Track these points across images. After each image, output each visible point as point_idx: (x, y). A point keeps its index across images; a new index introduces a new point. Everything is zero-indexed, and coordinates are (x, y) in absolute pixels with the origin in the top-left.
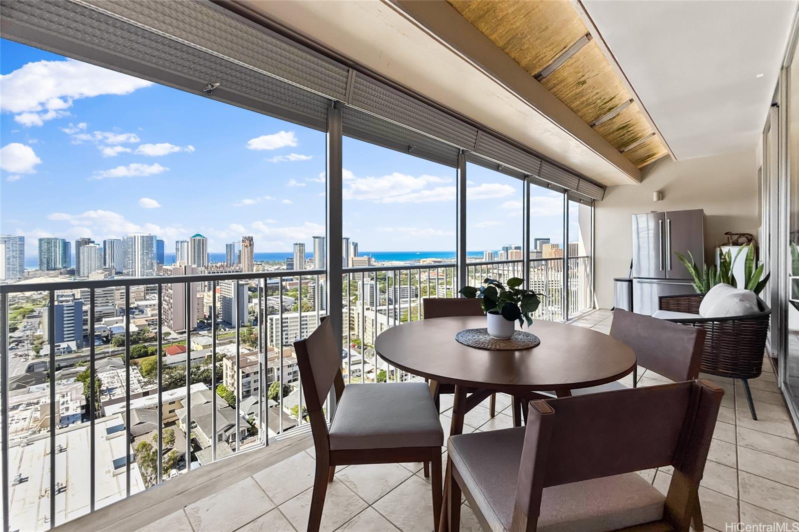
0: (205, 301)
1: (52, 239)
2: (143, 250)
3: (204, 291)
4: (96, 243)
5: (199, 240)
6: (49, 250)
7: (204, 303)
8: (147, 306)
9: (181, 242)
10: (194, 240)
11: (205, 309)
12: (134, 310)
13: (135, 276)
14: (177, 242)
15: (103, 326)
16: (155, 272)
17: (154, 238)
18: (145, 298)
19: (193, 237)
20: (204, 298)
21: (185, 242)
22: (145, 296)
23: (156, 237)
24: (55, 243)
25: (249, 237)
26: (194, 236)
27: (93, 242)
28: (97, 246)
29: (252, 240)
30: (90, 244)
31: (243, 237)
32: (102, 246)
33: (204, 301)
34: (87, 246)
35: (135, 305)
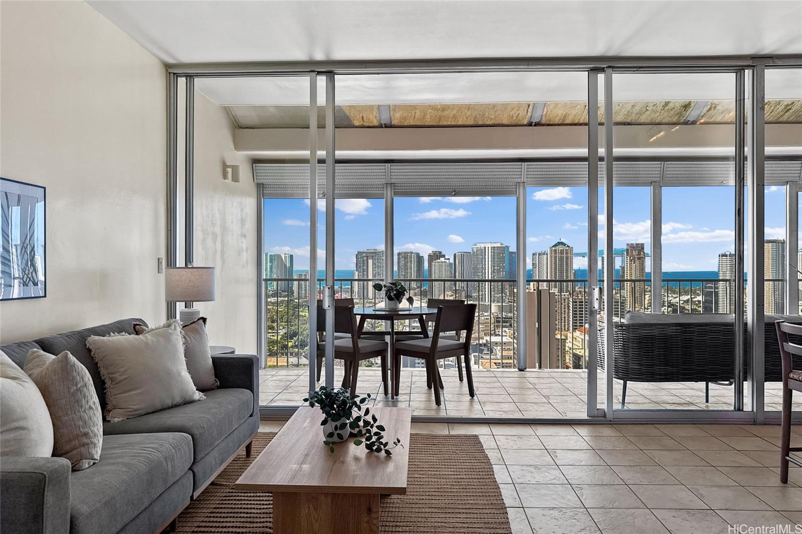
0: (569, 345)
1: (408, 253)
2: (494, 266)
3: (568, 330)
4: (446, 257)
5: (562, 252)
6: (406, 265)
7: (567, 349)
8: (497, 344)
9: (539, 254)
10: (555, 250)
11: (567, 357)
12: (483, 348)
13: (485, 301)
14: (534, 254)
15: (451, 363)
16: (507, 297)
17: (506, 249)
18: (495, 333)
19: (553, 246)
20: (567, 341)
21: (544, 254)
22: (495, 329)
23: (508, 247)
24: (411, 257)
25: (637, 244)
26: (555, 246)
27: (444, 256)
28: (447, 261)
29: (643, 248)
30: (441, 259)
31: (628, 244)
32: (452, 261)
33: (567, 345)
34: (439, 261)
35: (484, 341)
